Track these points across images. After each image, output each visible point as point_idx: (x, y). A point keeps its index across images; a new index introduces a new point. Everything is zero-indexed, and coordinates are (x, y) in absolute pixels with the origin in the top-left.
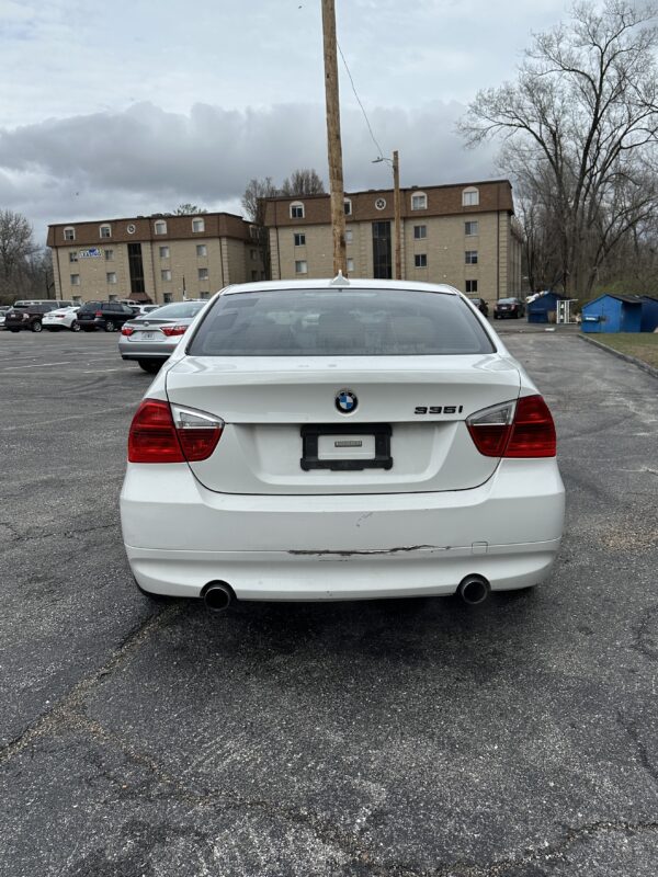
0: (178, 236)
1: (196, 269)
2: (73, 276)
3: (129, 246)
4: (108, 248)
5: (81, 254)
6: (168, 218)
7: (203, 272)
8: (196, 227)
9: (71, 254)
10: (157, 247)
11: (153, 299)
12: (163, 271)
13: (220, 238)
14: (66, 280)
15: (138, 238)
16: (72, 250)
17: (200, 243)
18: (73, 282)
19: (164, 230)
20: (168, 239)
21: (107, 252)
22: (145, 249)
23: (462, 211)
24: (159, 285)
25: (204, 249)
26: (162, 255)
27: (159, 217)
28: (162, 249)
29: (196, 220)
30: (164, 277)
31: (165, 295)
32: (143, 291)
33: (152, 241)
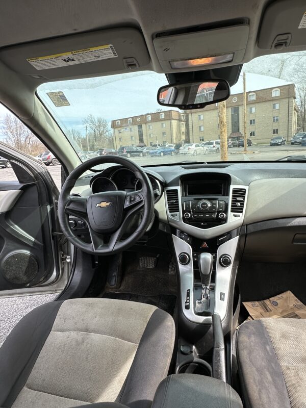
0: (155, 120)
1: (161, 133)
2: (120, 138)
3: (138, 125)
4: (131, 127)
5: (122, 130)
8: (161, 117)
12: (150, 134)
13: (170, 120)
14: (118, 139)
16: (119, 129)
17: (163, 122)
18: (120, 140)
19: (150, 118)
21: (131, 129)
22: (144, 126)
23: (272, 99)
24: (149, 140)
25: (164, 125)
26: (149, 128)
27: (148, 114)
28: (149, 126)
29: (161, 114)
30: (150, 136)
31: (151, 143)
32: (143, 142)
33: (146, 123)
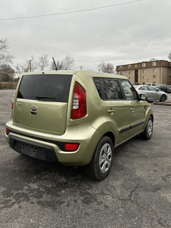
0: (148, 67)
1: (152, 76)
3: (135, 70)
4: (130, 71)
5: (123, 73)
6: (146, 63)
7: (154, 76)
9: (121, 73)
10: (142, 70)
11: (140, 84)
12: (143, 76)
13: (160, 67)
15: (138, 68)
17: (154, 69)
19: (145, 66)
20: (145, 68)
21: (129, 72)
22: (139, 71)
24: (142, 80)
26: (143, 72)
27: (144, 62)
28: (143, 71)
29: (154, 62)
30: (143, 78)
31: (143, 83)
32: (138, 82)
33: (141, 69)
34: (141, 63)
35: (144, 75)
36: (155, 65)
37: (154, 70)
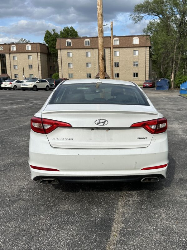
0: (21, 52)
1: (28, 65)
6: (16, 44)
7: (31, 66)
10: (12, 55)
11: (10, 76)
12: (14, 65)
13: (37, 53)
15: (4, 52)
17: (29, 54)
19: (15, 48)
20: (16, 52)
22: (7, 56)
23: (132, 46)
24: (12, 71)
25: (31, 57)
26: (14, 59)
27: (13, 44)
28: (14, 56)
29: (27, 45)
30: (15, 68)
31: (15, 75)
32: (6, 73)
33: (10, 53)
34: (9, 44)
35: (15, 63)
36: (30, 49)
37: (28, 56)
